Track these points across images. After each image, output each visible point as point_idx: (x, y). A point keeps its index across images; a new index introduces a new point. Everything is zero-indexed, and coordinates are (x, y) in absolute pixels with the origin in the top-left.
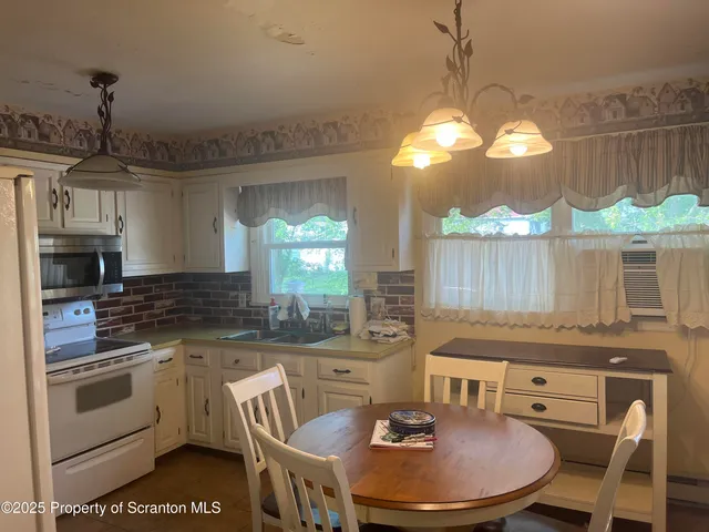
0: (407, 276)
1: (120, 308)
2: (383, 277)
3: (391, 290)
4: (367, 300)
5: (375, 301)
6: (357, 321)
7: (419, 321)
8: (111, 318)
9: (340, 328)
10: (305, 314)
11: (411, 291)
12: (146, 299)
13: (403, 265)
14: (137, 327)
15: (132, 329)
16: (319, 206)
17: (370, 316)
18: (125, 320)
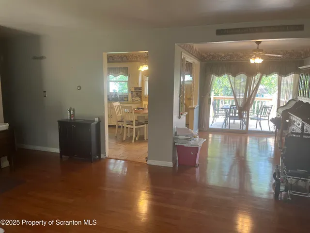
0: (140, 89)
2: (136, 89)
3: (137, 92)
4: (132, 94)
5: (133, 94)
6: (130, 98)
7: (142, 98)
9: (126, 99)
10: (118, 96)
11: (141, 92)
13: (140, 86)
16: (121, 73)
17: (132, 97)
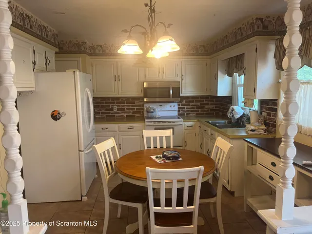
0: (275, 102)
1: (190, 107)
3: (269, 109)
8: (186, 110)
12: (201, 104)
14: (196, 114)
15: (195, 114)
18: (192, 111)
